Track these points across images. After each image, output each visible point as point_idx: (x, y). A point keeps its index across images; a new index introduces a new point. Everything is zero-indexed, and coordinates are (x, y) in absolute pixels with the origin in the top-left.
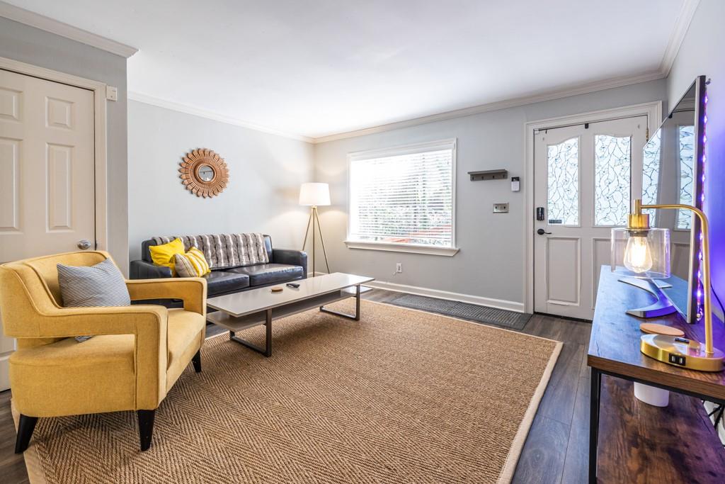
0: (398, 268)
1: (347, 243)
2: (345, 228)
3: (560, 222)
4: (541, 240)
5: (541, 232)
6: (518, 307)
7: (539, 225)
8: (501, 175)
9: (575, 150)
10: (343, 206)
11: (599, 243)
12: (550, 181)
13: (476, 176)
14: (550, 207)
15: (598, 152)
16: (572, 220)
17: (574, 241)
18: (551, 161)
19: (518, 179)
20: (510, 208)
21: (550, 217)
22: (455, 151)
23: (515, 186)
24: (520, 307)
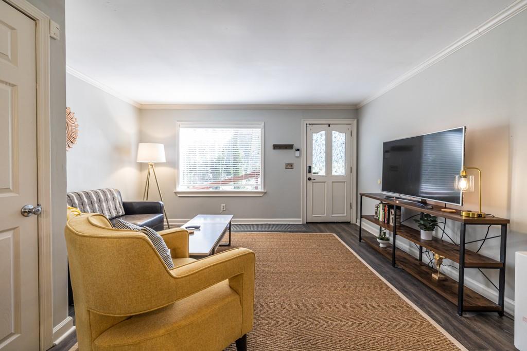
0: (222, 207)
1: (176, 193)
2: (174, 181)
3: (318, 173)
4: (310, 183)
5: (310, 179)
6: (299, 221)
7: (309, 175)
8: (289, 147)
9: (324, 137)
10: (173, 163)
11: (334, 183)
12: (314, 152)
13: (276, 147)
14: (313, 166)
15: (334, 140)
16: (322, 173)
17: (323, 183)
18: (314, 142)
19: (298, 150)
20: (295, 166)
21: (313, 171)
22: (263, 130)
23: (297, 154)
24: (300, 221)
